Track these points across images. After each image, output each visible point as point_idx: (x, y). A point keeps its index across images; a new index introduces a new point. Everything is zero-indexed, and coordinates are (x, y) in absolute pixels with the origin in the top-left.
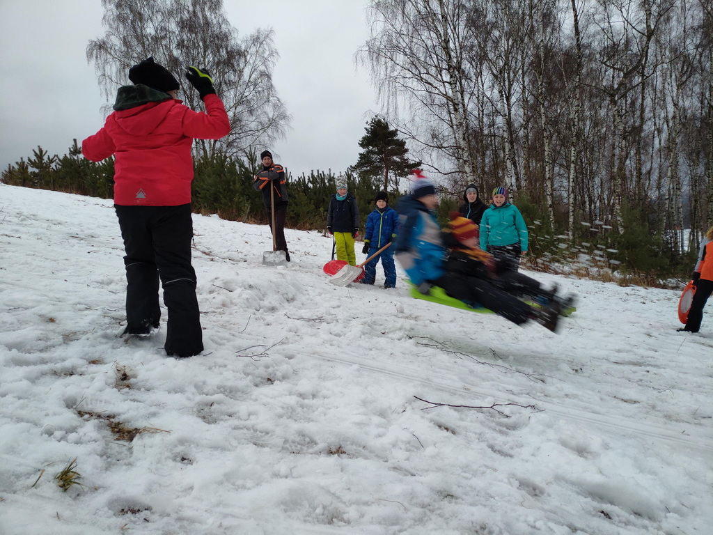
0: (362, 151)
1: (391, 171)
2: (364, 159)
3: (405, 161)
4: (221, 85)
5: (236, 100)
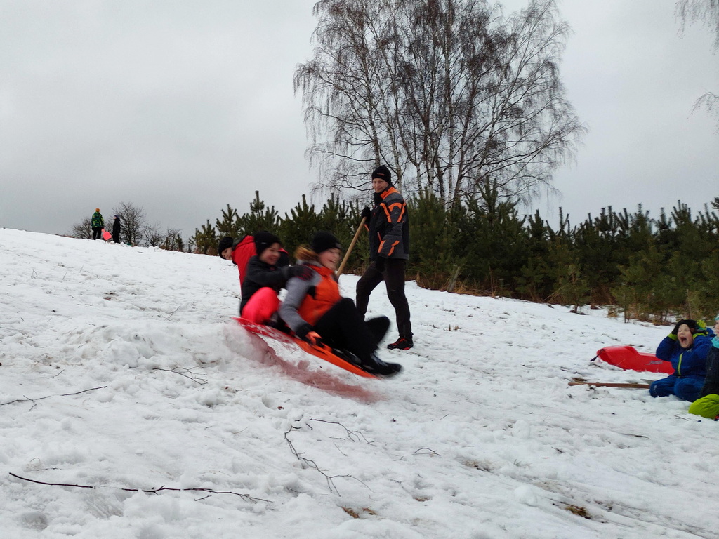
4: (474, 92)
5: (494, 113)
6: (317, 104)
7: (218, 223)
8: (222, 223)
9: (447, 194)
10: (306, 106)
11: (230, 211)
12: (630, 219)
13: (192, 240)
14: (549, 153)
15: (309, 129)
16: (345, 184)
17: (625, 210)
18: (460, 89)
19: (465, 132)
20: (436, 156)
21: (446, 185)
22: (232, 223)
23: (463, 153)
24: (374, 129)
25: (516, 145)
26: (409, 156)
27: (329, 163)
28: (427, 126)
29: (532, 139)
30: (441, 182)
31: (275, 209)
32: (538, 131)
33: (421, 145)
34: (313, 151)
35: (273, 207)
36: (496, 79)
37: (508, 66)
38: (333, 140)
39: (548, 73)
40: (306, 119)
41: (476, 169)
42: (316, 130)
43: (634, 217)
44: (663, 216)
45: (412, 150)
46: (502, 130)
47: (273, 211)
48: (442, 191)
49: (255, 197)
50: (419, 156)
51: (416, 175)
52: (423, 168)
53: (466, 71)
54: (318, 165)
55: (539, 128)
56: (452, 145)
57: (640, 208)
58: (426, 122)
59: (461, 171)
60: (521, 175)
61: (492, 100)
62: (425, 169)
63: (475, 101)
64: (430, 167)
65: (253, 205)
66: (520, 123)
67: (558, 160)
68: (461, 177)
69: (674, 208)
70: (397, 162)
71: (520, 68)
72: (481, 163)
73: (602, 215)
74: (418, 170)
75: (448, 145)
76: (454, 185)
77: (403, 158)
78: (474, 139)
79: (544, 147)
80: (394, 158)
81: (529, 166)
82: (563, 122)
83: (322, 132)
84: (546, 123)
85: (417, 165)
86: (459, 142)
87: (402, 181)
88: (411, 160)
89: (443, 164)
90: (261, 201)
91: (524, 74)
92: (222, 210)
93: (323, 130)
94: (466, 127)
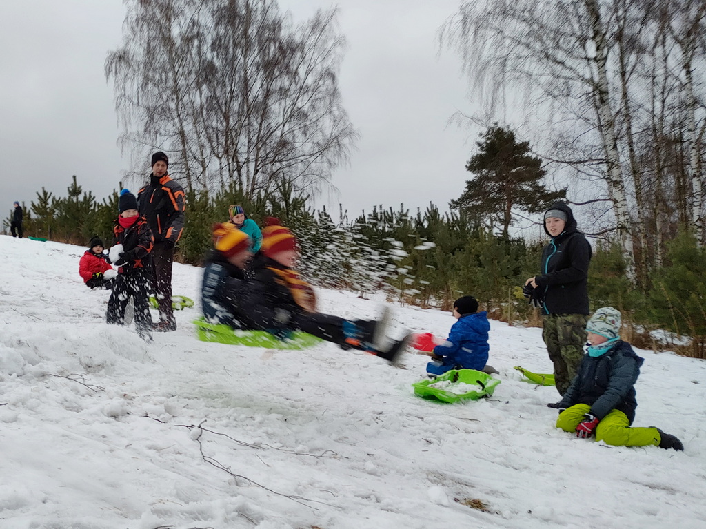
0: (471, 176)
1: (516, 205)
2: (474, 188)
3: (540, 189)
4: (268, 94)
5: (284, 115)
6: (128, 93)
7: (33, 205)
8: (37, 205)
9: (244, 187)
10: (118, 94)
11: (45, 194)
12: (394, 217)
13: (7, 221)
14: (329, 154)
15: (120, 118)
17: (391, 208)
18: (256, 90)
19: (260, 131)
20: (236, 152)
21: (244, 178)
22: (47, 206)
23: (258, 150)
24: (181, 121)
25: (303, 145)
26: (213, 149)
27: (139, 152)
28: (228, 123)
29: (315, 141)
30: (240, 175)
31: (93, 194)
32: (320, 134)
33: (222, 140)
34: (124, 139)
35: (90, 192)
36: (287, 83)
37: (296, 72)
38: (143, 129)
39: (329, 82)
40: (117, 107)
41: (269, 166)
42: (127, 119)
43: (397, 214)
44: (419, 215)
45: (215, 144)
46: (291, 131)
47: (90, 196)
48: (241, 184)
49: (72, 181)
50: (220, 150)
51: (218, 167)
52: (224, 162)
53: (262, 72)
54: (130, 153)
55: (321, 132)
56: (249, 142)
57: (402, 207)
58: (227, 118)
59: (256, 166)
60: (306, 173)
61: (283, 102)
62: (226, 163)
63: (270, 102)
64: (230, 161)
65: (71, 189)
66: (305, 126)
67: (336, 162)
68: (256, 172)
69: (427, 208)
70: (202, 154)
71: (307, 75)
72: (274, 159)
73: (374, 211)
74: (221, 163)
75: (246, 141)
76: (251, 180)
77: (207, 151)
78: (268, 138)
79: (326, 149)
80: (199, 151)
81: (313, 165)
82: (341, 126)
83: (132, 120)
84: (327, 126)
85: (220, 158)
86: (255, 139)
87: (207, 173)
88: (214, 153)
89: (242, 159)
90: (78, 185)
91: (310, 81)
92: (37, 193)
93: (134, 119)
94: (261, 126)
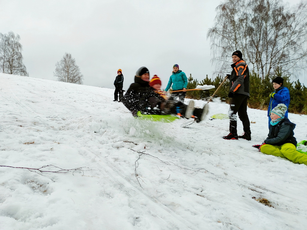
4: (277, 36)
5: (284, 44)
6: (216, 43)
9: (265, 74)
10: (211, 44)
14: (306, 58)
15: (212, 52)
16: (225, 71)
18: (271, 35)
19: (272, 51)
20: (261, 60)
21: (264, 71)
23: (272, 59)
25: (292, 55)
26: (250, 60)
27: (219, 64)
28: (258, 49)
29: (299, 53)
32: (302, 50)
33: (255, 56)
34: (214, 59)
36: (286, 31)
37: (291, 26)
38: (220, 55)
40: (211, 48)
41: (277, 65)
42: (215, 52)
45: (251, 58)
46: (287, 50)
48: (263, 73)
50: (254, 60)
53: (274, 28)
54: (215, 65)
55: (302, 49)
56: (267, 56)
58: (257, 47)
59: (270, 66)
61: (284, 39)
62: (256, 65)
63: (277, 39)
64: (258, 64)
66: (295, 47)
68: (270, 68)
71: (296, 26)
72: (279, 62)
78: (276, 54)
79: (304, 56)
86: (270, 55)
93: (218, 52)
94: (273, 49)
